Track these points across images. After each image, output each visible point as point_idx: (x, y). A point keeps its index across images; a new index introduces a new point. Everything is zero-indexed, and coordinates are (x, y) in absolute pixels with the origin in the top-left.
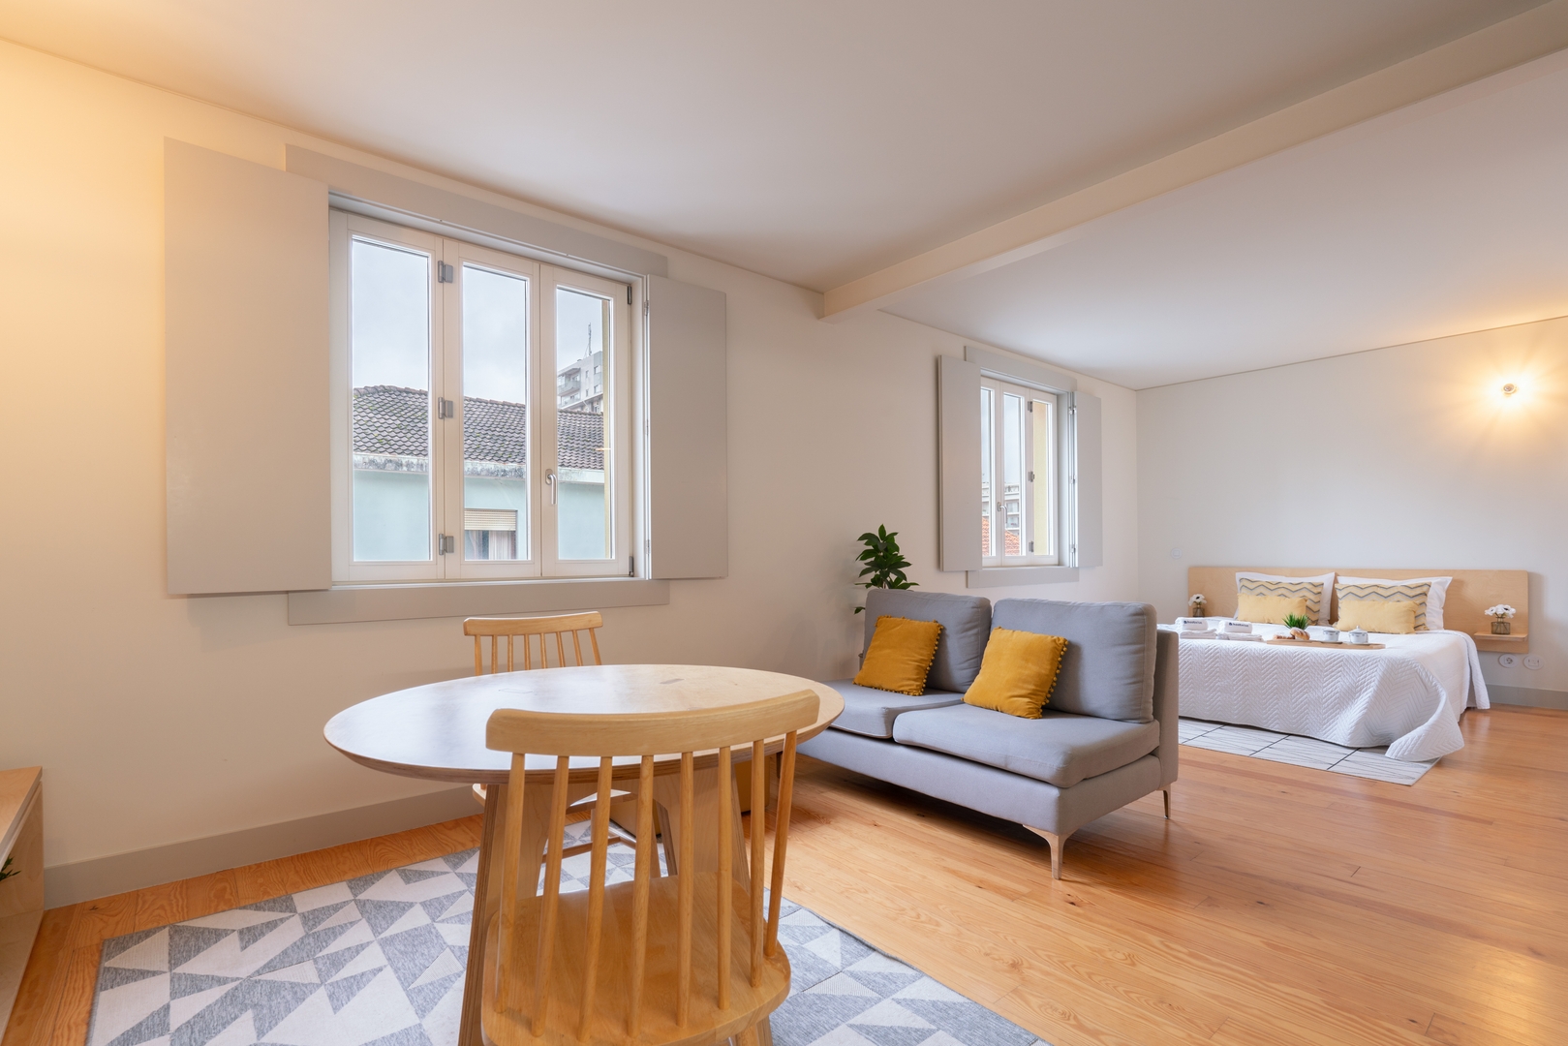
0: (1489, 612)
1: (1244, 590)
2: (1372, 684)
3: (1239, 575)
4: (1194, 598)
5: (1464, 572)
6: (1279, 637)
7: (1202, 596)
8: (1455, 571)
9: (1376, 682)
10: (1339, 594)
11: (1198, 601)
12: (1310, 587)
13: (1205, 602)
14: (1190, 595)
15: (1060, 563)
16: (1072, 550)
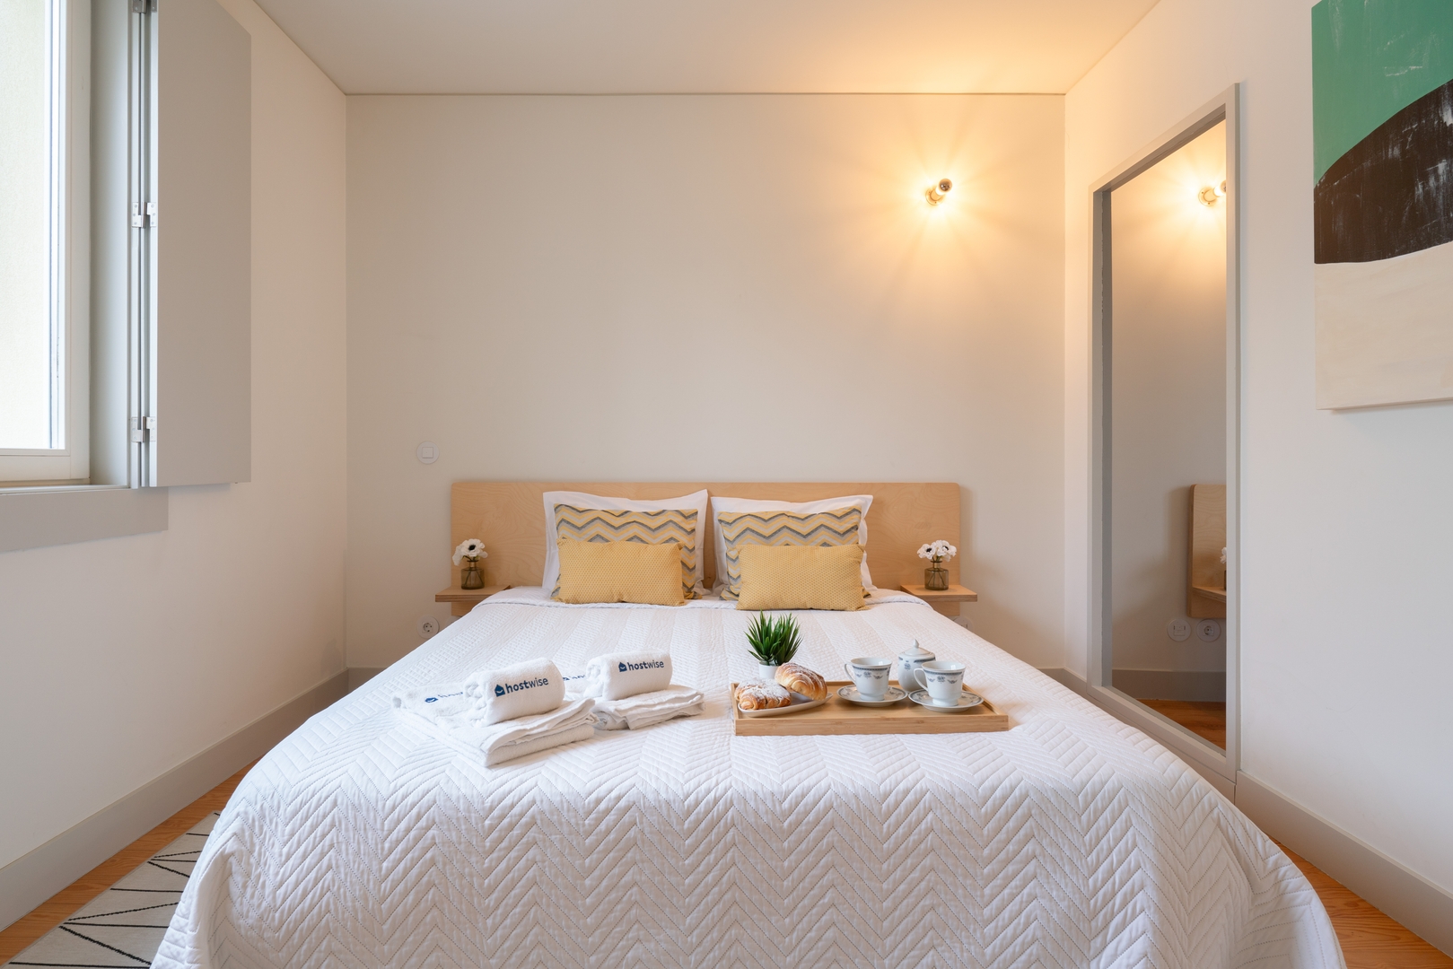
0: (922, 552)
1: (565, 530)
2: (1140, 898)
3: (551, 498)
4: (463, 549)
5: (884, 486)
6: (762, 703)
7: (479, 545)
8: (873, 485)
9: (1149, 890)
10: (724, 533)
11: (473, 554)
12: (678, 519)
13: (485, 554)
14: (455, 543)
15: (96, 474)
16: (138, 435)
